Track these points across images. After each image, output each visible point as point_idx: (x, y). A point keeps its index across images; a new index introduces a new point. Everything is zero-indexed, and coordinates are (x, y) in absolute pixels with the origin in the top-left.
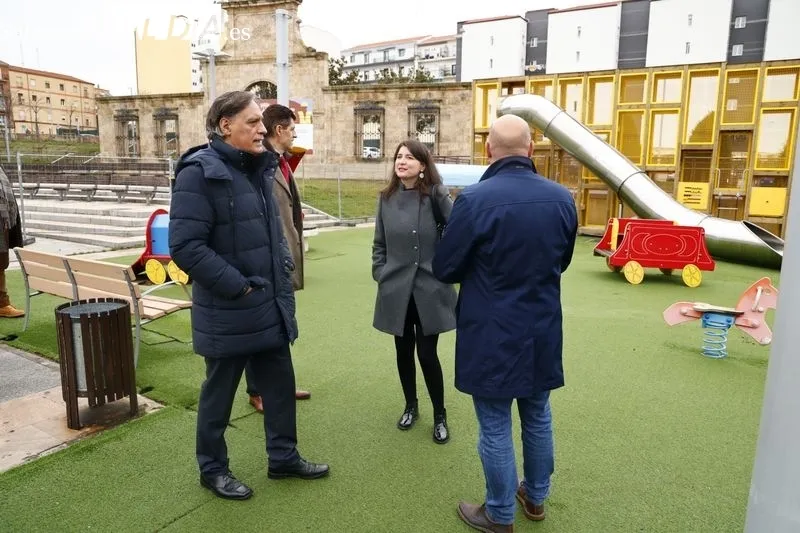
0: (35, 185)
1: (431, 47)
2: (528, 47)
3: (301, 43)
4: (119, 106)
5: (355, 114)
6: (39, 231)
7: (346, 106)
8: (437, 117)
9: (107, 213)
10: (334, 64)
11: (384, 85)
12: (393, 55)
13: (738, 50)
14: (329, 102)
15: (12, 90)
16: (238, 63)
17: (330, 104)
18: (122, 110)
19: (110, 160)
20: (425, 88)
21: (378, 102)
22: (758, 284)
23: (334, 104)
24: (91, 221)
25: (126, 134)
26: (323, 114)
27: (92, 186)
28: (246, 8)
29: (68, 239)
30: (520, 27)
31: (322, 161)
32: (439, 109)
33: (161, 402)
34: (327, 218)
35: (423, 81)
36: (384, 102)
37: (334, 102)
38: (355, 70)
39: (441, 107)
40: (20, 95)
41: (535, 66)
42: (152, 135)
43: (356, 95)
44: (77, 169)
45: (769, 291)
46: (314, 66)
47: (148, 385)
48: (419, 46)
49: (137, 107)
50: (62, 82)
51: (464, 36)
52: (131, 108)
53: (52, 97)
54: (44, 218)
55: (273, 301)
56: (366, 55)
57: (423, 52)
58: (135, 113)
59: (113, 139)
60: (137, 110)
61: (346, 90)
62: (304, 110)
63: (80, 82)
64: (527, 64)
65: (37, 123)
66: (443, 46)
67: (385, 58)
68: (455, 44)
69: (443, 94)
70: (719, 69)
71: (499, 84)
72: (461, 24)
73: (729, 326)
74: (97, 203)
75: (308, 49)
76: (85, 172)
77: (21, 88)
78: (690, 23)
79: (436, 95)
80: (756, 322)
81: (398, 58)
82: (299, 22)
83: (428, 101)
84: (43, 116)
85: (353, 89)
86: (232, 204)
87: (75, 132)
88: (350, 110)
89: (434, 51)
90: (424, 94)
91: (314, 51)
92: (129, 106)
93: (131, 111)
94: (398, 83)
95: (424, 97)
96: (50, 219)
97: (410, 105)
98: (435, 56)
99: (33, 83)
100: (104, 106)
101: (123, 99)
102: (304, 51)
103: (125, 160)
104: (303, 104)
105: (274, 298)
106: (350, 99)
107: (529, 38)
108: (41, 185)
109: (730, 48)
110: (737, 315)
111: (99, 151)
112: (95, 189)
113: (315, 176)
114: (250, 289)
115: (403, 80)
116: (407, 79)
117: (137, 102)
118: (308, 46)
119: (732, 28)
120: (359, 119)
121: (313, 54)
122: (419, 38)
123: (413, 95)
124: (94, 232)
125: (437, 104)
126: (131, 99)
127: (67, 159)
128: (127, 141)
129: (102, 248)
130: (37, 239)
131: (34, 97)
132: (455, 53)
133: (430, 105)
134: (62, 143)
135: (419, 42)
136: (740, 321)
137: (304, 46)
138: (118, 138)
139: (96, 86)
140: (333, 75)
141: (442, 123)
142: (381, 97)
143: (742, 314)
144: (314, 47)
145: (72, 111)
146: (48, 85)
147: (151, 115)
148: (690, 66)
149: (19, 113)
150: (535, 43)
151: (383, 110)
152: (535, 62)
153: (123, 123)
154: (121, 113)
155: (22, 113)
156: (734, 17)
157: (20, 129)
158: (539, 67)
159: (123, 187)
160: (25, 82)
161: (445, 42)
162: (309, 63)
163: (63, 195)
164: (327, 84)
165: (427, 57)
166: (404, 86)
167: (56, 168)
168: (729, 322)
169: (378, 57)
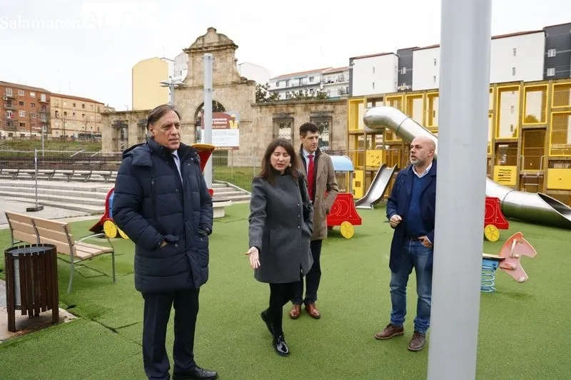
0: (52, 171)
1: (333, 75)
2: (399, 73)
3: (237, 74)
4: (115, 118)
5: (274, 122)
6: (46, 202)
7: (267, 117)
8: (330, 123)
9: (94, 190)
10: (261, 88)
11: (294, 102)
12: (306, 81)
13: (551, 72)
14: (255, 114)
15: (51, 108)
16: (194, 88)
17: (256, 115)
18: (117, 121)
19: (108, 154)
20: (321, 103)
21: (289, 114)
22: (514, 238)
23: (259, 115)
24: (83, 195)
25: (119, 137)
26: (251, 122)
27: (89, 172)
28: (201, 52)
29: (65, 208)
30: (394, 61)
31: (251, 155)
32: (332, 117)
33: (76, 315)
34: (247, 194)
35: (322, 99)
36: (294, 113)
37: (259, 114)
38: (276, 93)
39: (333, 116)
40: (57, 112)
41: (404, 87)
42: (136, 137)
43: (274, 109)
44: (82, 160)
45: (522, 243)
46: (246, 90)
47: (73, 304)
48: (324, 74)
49: (127, 119)
50: (83, 103)
51: (354, 67)
52: (124, 119)
53: (76, 112)
54: (53, 193)
55: (184, 254)
56: (287, 81)
57: (326, 78)
58: (126, 123)
59: (111, 141)
60: (127, 121)
61: (267, 105)
62: (233, 119)
63: (95, 102)
64: (399, 85)
65: (64, 130)
66: (340, 74)
67: (300, 83)
68: (348, 73)
69: (334, 107)
70: (519, 86)
71: (365, 100)
72: (352, 59)
73: (495, 269)
74: (92, 183)
75: (242, 78)
76: (87, 162)
77: (57, 107)
78: (515, 55)
79: (329, 108)
80: (514, 265)
81: (309, 83)
82: (236, 61)
83: (324, 112)
84: (68, 126)
85: (272, 105)
86: (153, 183)
87: (89, 136)
88: (270, 119)
89: (334, 78)
90: (321, 108)
91: (246, 79)
92: (122, 118)
93: (123, 121)
94: (304, 101)
95: (321, 110)
96: (57, 194)
97: (312, 115)
98: (335, 81)
99: (65, 104)
100: (106, 118)
101: (119, 114)
102: (239, 80)
103: (118, 154)
104: (233, 116)
105: (185, 251)
106: (270, 111)
107: (400, 67)
108: (56, 171)
109: (545, 71)
110: (500, 260)
111: (100, 148)
112: (90, 174)
113: (246, 165)
114: (164, 244)
115: (308, 98)
116: (311, 97)
117: (128, 115)
118: (242, 76)
119: (546, 56)
120: (276, 125)
121: (245, 82)
122: (324, 69)
123: (313, 108)
124: (83, 202)
125: (330, 114)
126: (123, 113)
127: (80, 154)
128: (120, 142)
129: (86, 213)
130: (45, 207)
131: (65, 113)
132: (348, 79)
133: (325, 115)
134: (80, 143)
135: (324, 72)
136: (502, 265)
137: (239, 77)
138: (113, 139)
139: (106, 105)
140: (260, 96)
141: (334, 127)
142: (292, 110)
143: (504, 259)
144: (245, 77)
145: (87, 122)
146: (74, 105)
147: (136, 124)
148: (499, 84)
149: (55, 123)
150: (404, 71)
151: (293, 119)
152: (404, 84)
153: (118, 130)
154: (116, 123)
155: (57, 124)
156: (547, 49)
157: (54, 134)
158: (408, 87)
159: (109, 172)
160: (60, 104)
161: (342, 72)
162: (242, 88)
163: (69, 178)
164: (254, 102)
165: (329, 82)
166: (308, 102)
167: (72, 160)
168: (494, 265)
169: (296, 82)
